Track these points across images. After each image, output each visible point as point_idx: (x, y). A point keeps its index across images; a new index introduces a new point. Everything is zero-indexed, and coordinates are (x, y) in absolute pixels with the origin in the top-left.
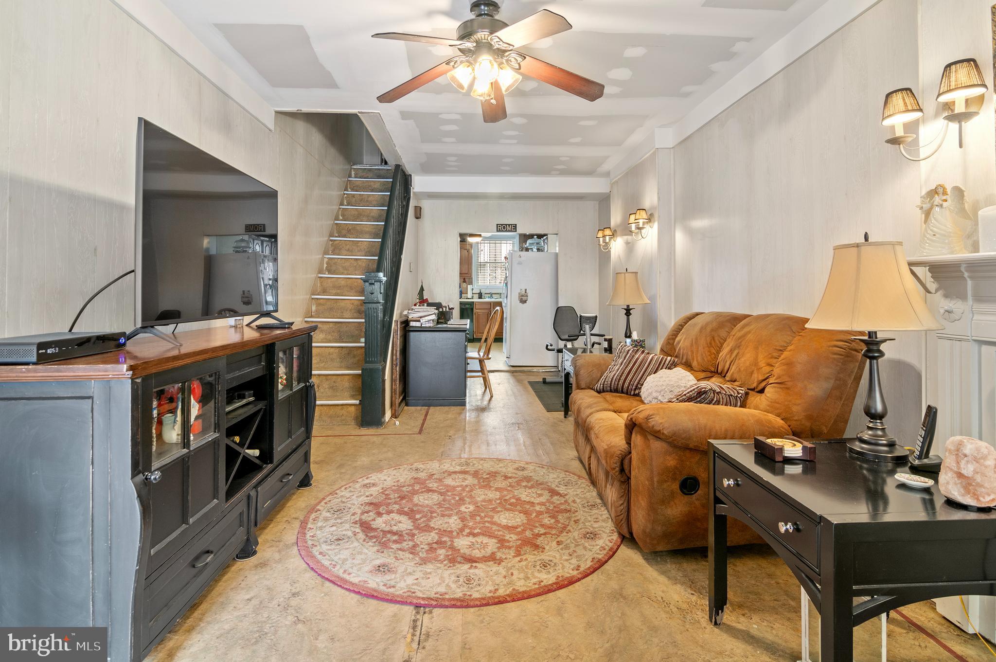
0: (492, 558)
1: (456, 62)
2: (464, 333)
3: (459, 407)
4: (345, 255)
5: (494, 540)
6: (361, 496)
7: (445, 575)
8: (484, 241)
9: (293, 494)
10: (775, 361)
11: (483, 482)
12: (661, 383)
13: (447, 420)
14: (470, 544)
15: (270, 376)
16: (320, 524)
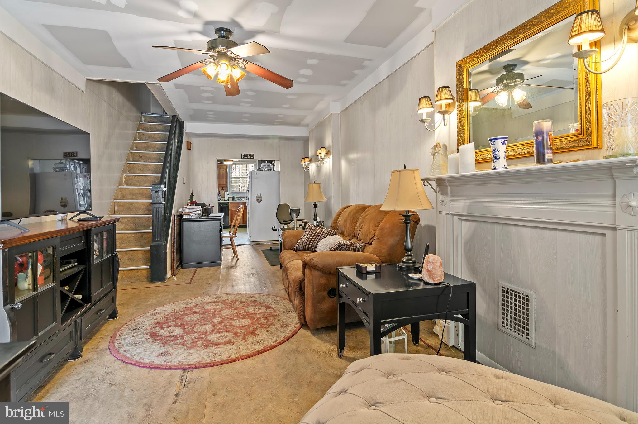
0: (230, 342)
1: (207, 62)
2: (219, 222)
3: (216, 267)
4: (138, 174)
5: (231, 334)
6: (151, 320)
7: (201, 353)
8: (235, 163)
9: (105, 323)
10: (377, 228)
11: (228, 306)
12: (325, 243)
13: (208, 275)
14: (217, 337)
15: (88, 250)
16: (124, 337)
